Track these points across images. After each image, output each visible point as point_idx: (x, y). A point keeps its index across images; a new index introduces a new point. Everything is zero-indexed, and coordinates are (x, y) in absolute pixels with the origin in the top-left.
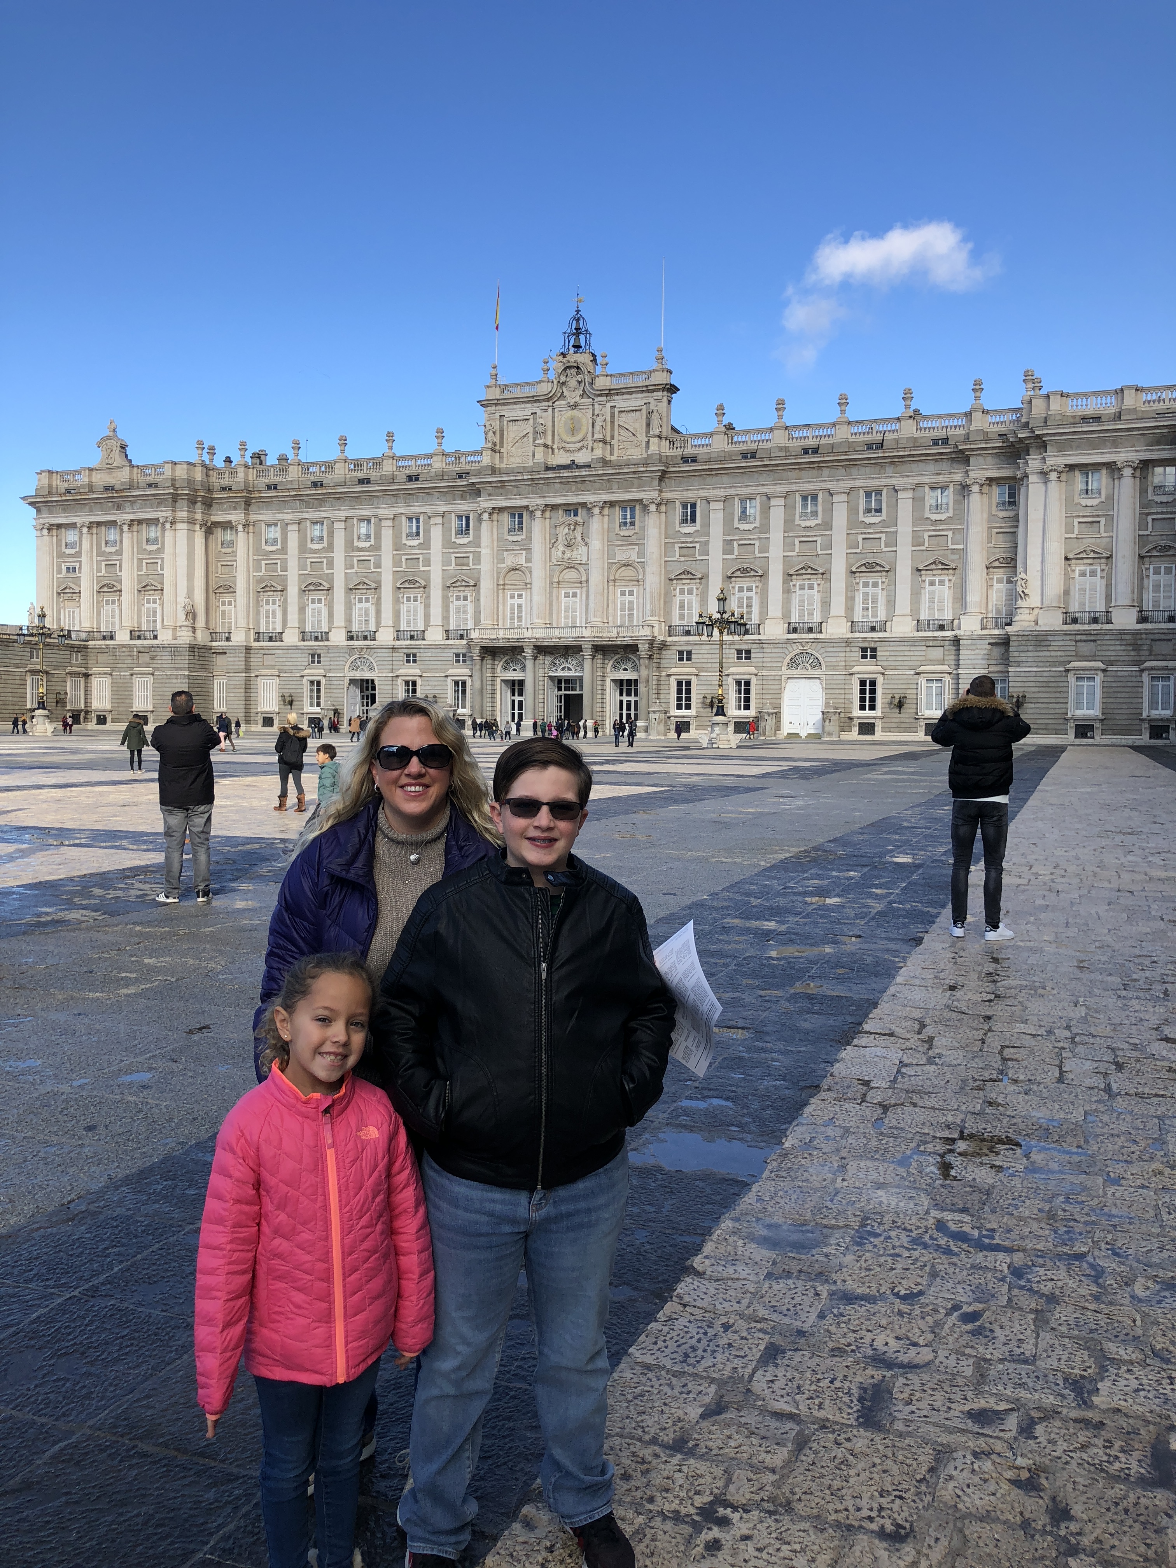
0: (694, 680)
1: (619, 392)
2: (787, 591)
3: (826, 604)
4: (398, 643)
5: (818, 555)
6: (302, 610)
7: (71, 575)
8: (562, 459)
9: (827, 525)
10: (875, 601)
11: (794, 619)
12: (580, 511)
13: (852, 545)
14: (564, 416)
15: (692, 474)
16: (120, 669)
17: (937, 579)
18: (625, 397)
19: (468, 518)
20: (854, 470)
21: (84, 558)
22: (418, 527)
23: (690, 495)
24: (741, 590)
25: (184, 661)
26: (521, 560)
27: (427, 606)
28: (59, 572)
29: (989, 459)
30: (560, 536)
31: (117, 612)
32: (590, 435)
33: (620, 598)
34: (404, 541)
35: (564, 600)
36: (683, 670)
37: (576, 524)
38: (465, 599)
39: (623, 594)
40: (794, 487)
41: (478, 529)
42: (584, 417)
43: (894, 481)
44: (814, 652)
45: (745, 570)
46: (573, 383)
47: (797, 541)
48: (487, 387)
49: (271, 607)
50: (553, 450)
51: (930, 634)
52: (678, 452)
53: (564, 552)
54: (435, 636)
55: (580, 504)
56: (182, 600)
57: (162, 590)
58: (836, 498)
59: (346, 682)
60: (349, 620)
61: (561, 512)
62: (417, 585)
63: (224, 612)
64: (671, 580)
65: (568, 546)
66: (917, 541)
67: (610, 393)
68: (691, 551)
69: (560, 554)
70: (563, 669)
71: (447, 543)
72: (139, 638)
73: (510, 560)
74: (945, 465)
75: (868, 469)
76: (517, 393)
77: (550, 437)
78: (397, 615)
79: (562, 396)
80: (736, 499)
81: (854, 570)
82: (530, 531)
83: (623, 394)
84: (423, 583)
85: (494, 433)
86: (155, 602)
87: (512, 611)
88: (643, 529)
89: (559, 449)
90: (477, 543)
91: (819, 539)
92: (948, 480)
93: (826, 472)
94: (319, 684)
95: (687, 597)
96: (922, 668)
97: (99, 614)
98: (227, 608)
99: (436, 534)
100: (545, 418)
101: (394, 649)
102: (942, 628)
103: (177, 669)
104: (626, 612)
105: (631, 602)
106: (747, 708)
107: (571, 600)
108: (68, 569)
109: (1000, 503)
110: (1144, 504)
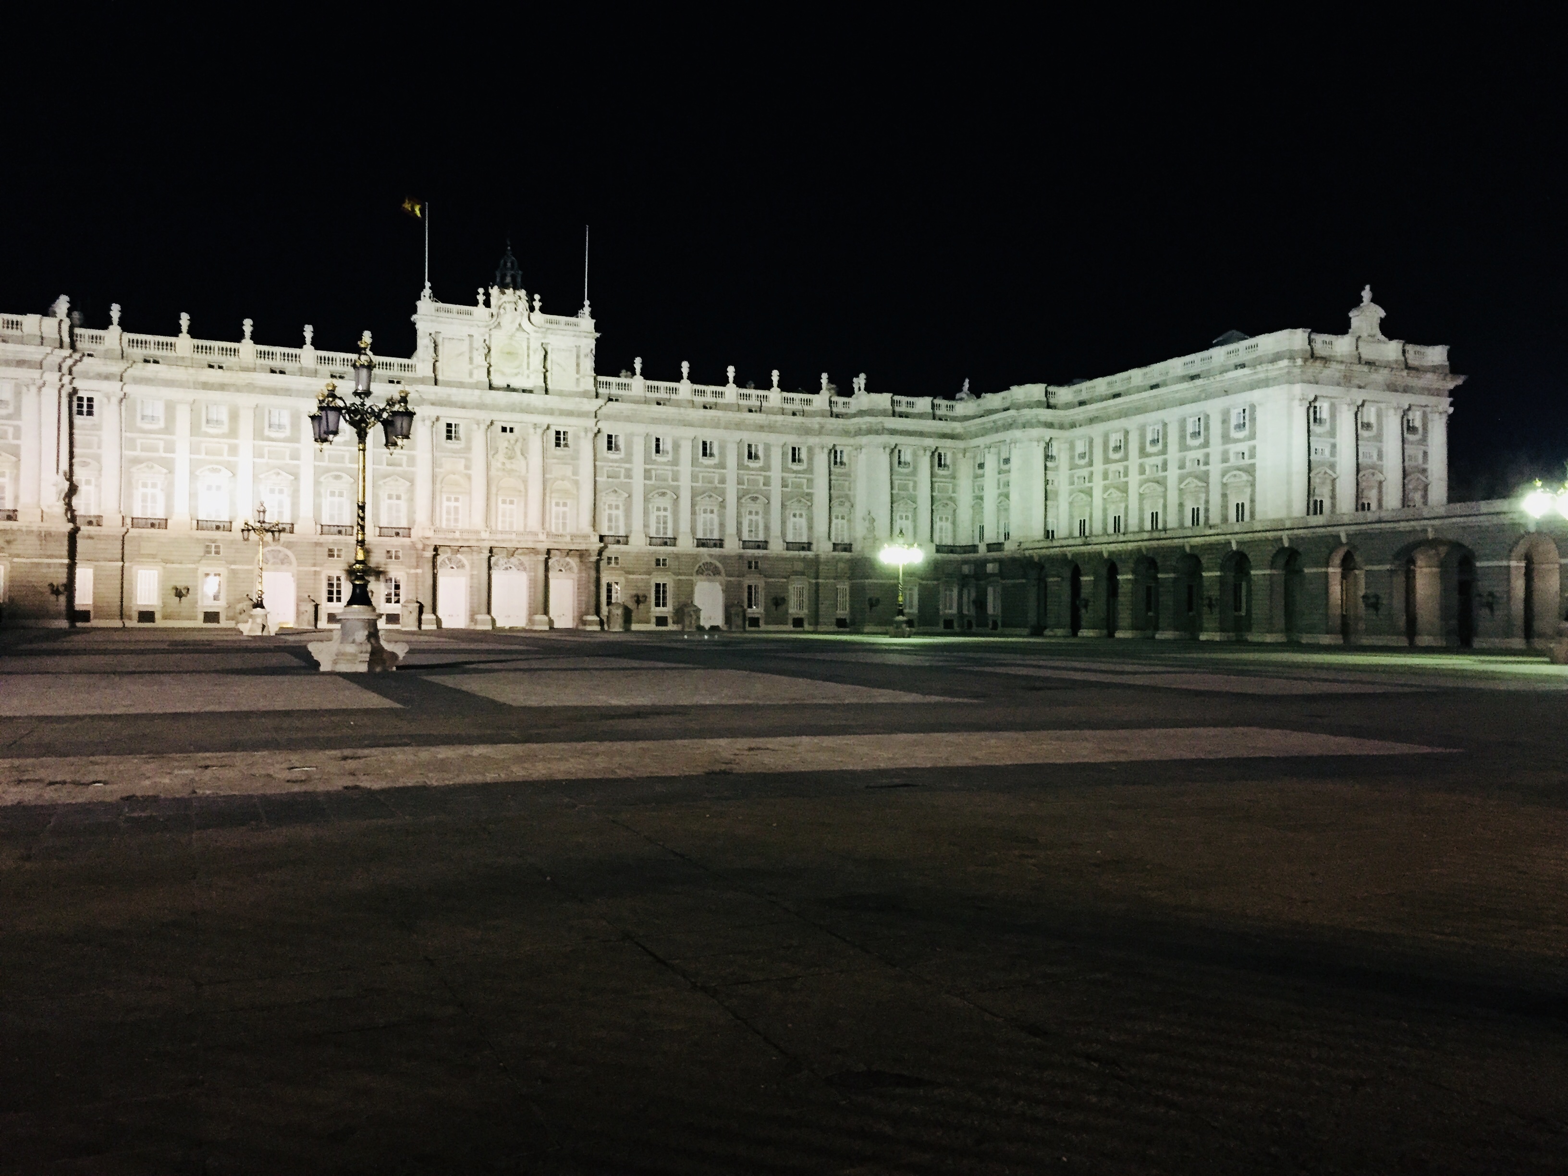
0: (622, 581)
1: (555, 332)
2: (693, 513)
3: (723, 526)
4: (322, 537)
5: (716, 488)
6: (193, 496)
8: (500, 381)
9: (722, 465)
10: (757, 526)
11: (700, 535)
12: (517, 429)
13: (740, 482)
14: (501, 344)
15: (620, 413)
17: (797, 512)
18: (558, 337)
20: (742, 427)
24: (658, 509)
25: (60, 547)
26: (460, 467)
30: (499, 449)
32: (525, 364)
33: (554, 509)
35: (501, 506)
36: (614, 573)
37: (516, 440)
38: (398, 498)
39: (557, 504)
40: (699, 433)
43: (768, 438)
44: (716, 563)
45: (663, 494)
46: (510, 315)
47: (700, 475)
50: (490, 371)
51: (797, 553)
52: (605, 391)
53: (504, 464)
55: (521, 423)
61: (499, 428)
62: (343, 481)
65: (508, 459)
67: (546, 332)
68: (616, 474)
69: (499, 465)
73: (448, 465)
75: (752, 427)
76: (453, 314)
77: (488, 360)
78: (317, 507)
79: (499, 326)
80: (653, 436)
81: (743, 501)
82: (469, 441)
83: (557, 334)
84: (351, 480)
87: (448, 513)
88: (577, 451)
89: (495, 371)
90: (412, 445)
92: (804, 442)
94: (217, 576)
95: (614, 512)
101: (317, 544)
102: (803, 549)
104: (561, 521)
105: (564, 513)
106: (664, 605)
107: (508, 506)
109: (835, 462)
110: (933, 475)
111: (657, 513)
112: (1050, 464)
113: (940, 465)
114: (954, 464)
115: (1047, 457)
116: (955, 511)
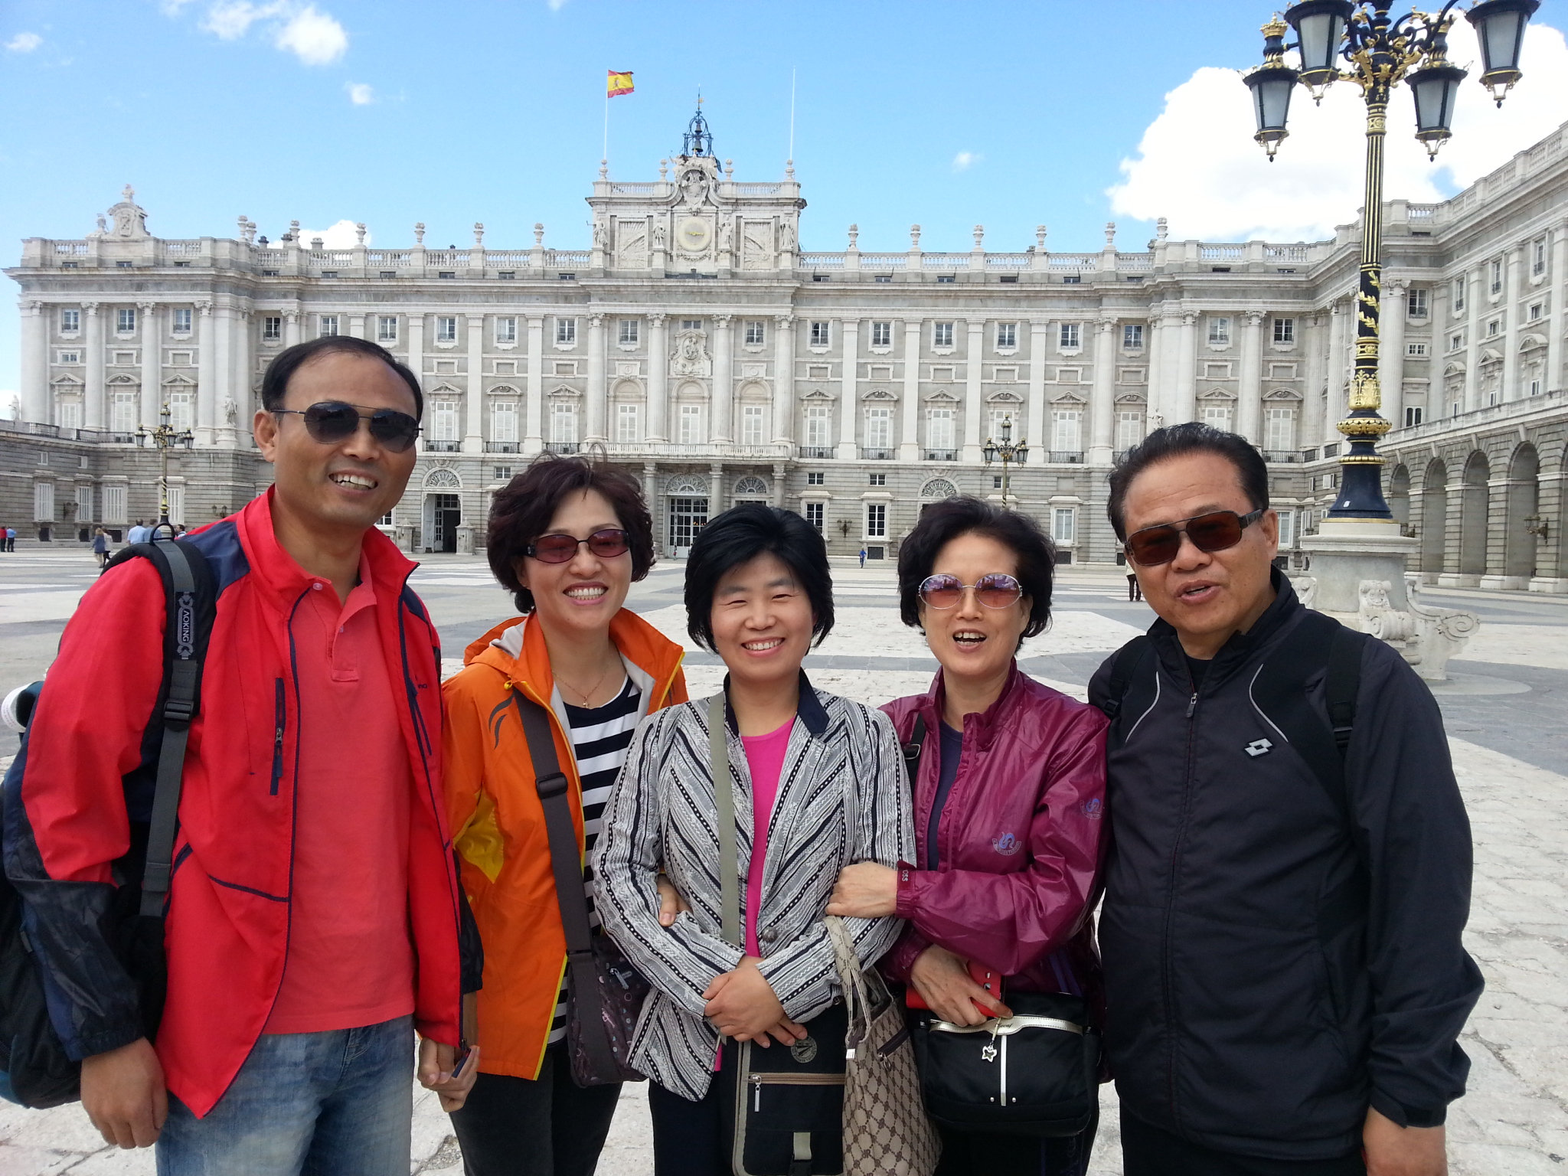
0: (826, 503)
1: (748, 202)
2: (921, 417)
3: (960, 432)
4: (488, 455)
5: (953, 383)
7: (70, 364)
8: (682, 267)
9: (962, 354)
11: (929, 445)
12: (702, 323)
13: (987, 375)
14: (684, 223)
15: (825, 295)
16: (139, 477)
17: (1067, 413)
18: (752, 208)
19: (572, 323)
20: (989, 302)
21: (90, 345)
22: (512, 330)
23: (823, 315)
24: (875, 414)
25: (228, 469)
26: (635, 371)
27: (523, 416)
28: (53, 359)
29: (1121, 301)
30: (680, 348)
31: (134, 410)
32: (713, 245)
33: (745, 417)
34: (496, 344)
35: (683, 415)
36: (815, 492)
37: (699, 336)
38: (569, 410)
39: (749, 412)
40: (930, 315)
41: (585, 335)
42: (707, 226)
43: (1028, 316)
44: (949, 480)
45: (880, 395)
46: (694, 187)
47: (932, 368)
48: (597, 183)
50: (671, 257)
51: (1062, 466)
52: (810, 270)
53: (684, 366)
55: (703, 316)
56: (224, 399)
57: (196, 386)
58: (971, 328)
59: (423, 498)
61: (681, 324)
62: (511, 393)
64: (803, 400)
65: (690, 359)
66: (1048, 375)
67: (737, 203)
68: (822, 372)
69: (679, 367)
70: (682, 489)
71: (546, 349)
73: (622, 371)
74: (1076, 304)
75: (1003, 302)
76: (630, 193)
77: (669, 243)
78: (485, 425)
79: (682, 201)
80: (871, 322)
81: (989, 400)
82: (645, 340)
83: (751, 204)
84: (519, 392)
85: (605, 233)
86: (184, 400)
87: (623, 425)
88: (772, 346)
89: (678, 256)
90: (583, 349)
91: (954, 368)
92: (1080, 317)
93: (962, 302)
95: (818, 419)
96: (1054, 498)
97: (108, 411)
99: (535, 338)
100: (662, 222)
101: (483, 462)
102: (1073, 460)
103: (217, 479)
104: (753, 431)
105: (757, 421)
106: (881, 533)
107: (690, 415)
108: (66, 358)
109: (1127, 343)
110: (1266, 352)
111: (872, 419)
112: (1416, 322)
113: (1278, 338)
114: (1301, 335)
115: (1412, 311)
116: (1301, 402)
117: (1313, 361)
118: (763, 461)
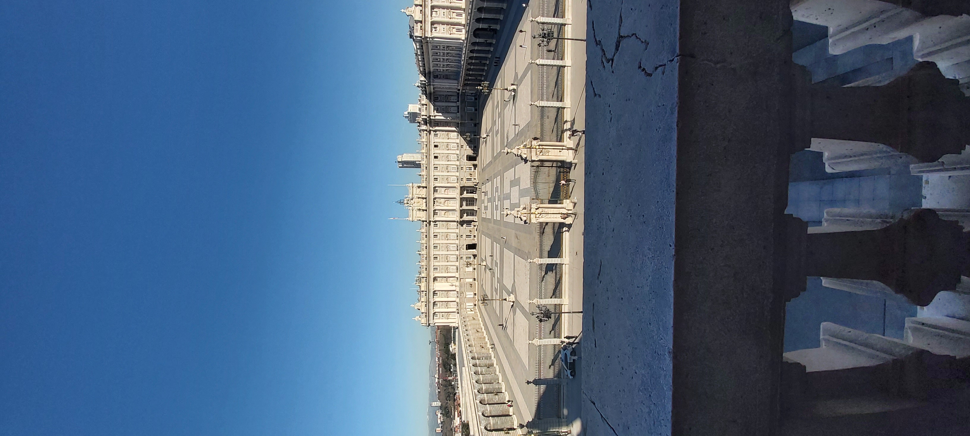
0: (466, 178)
1: (413, 193)
2: (451, 161)
3: (454, 154)
4: (459, 239)
6: (451, 261)
8: (424, 204)
14: (416, 204)
15: (429, 178)
17: (450, 135)
19: (434, 224)
20: (430, 149)
22: (436, 236)
23: (433, 179)
27: (451, 233)
30: (439, 204)
34: (438, 238)
36: (465, 180)
37: (437, 201)
38: (450, 225)
40: (433, 160)
42: (417, 200)
43: (433, 142)
44: (462, 156)
45: (447, 168)
46: (410, 202)
47: (442, 159)
49: (451, 269)
52: (425, 181)
54: (457, 231)
55: (433, 200)
57: (448, 291)
58: (435, 152)
59: (466, 251)
60: (454, 251)
61: (435, 204)
62: (447, 235)
63: (452, 281)
64: (448, 182)
65: (441, 203)
66: (443, 139)
67: (413, 194)
68: (443, 179)
70: (464, 203)
71: (439, 228)
72: (458, 297)
73: (443, 215)
77: (420, 207)
78: (453, 240)
79: (413, 205)
80: (434, 170)
81: (448, 149)
86: (450, 293)
91: (442, 155)
92: (433, 133)
94: (467, 257)
98: (451, 280)
100: (416, 208)
108: (443, 317)
109: (438, 125)
110: (440, 101)
112: (439, 76)
113: (437, 99)
114: (436, 95)
115: (437, 77)
116: (448, 95)
117: (442, 93)
118: (460, 188)
